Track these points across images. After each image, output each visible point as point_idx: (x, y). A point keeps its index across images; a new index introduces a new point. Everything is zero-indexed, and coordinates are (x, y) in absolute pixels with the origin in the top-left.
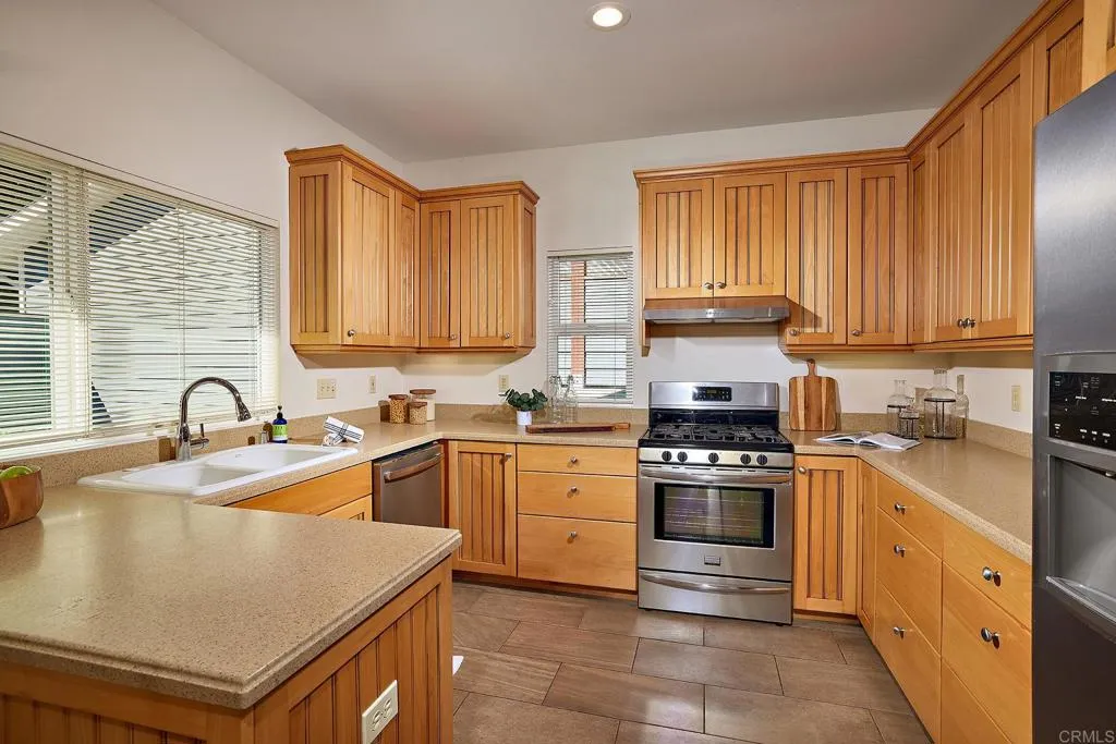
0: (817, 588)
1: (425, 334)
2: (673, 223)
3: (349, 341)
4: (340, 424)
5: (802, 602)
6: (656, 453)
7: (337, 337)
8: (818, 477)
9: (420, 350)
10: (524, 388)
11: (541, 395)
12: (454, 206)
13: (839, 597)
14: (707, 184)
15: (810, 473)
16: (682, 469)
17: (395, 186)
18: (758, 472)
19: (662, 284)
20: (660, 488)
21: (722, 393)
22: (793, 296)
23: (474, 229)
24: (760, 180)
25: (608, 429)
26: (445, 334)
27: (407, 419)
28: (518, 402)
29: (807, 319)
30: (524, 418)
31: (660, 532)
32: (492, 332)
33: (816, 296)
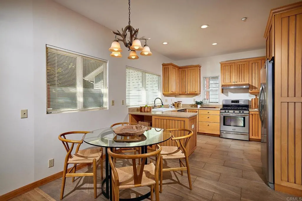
0: (254, 134)
1: (181, 92)
2: (227, 71)
3: (172, 93)
4: (171, 105)
5: (251, 137)
6: (224, 111)
7: (170, 92)
8: (254, 115)
9: (180, 94)
10: (199, 101)
11: (202, 102)
12: (186, 69)
13: (258, 136)
14: (233, 64)
15: (252, 115)
16: (228, 114)
17: (177, 67)
18: (242, 114)
19: (225, 82)
20: (224, 117)
21: (237, 101)
22: (250, 83)
23: (190, 73)
24: (244, 63)
25: (215, 108)
26: (185, 91)
27: (178, 106)
28: (197, 103)
29: (253, 88)
30: (199, 106)
31: (224, 125)
32: (193, 91)
33: (255, 83)
